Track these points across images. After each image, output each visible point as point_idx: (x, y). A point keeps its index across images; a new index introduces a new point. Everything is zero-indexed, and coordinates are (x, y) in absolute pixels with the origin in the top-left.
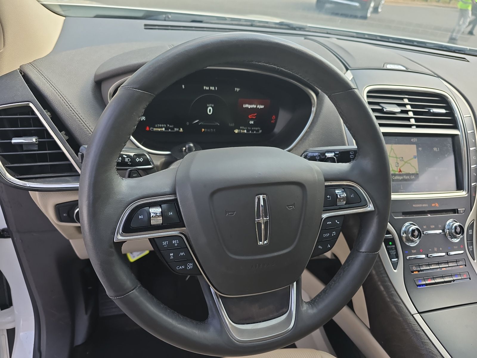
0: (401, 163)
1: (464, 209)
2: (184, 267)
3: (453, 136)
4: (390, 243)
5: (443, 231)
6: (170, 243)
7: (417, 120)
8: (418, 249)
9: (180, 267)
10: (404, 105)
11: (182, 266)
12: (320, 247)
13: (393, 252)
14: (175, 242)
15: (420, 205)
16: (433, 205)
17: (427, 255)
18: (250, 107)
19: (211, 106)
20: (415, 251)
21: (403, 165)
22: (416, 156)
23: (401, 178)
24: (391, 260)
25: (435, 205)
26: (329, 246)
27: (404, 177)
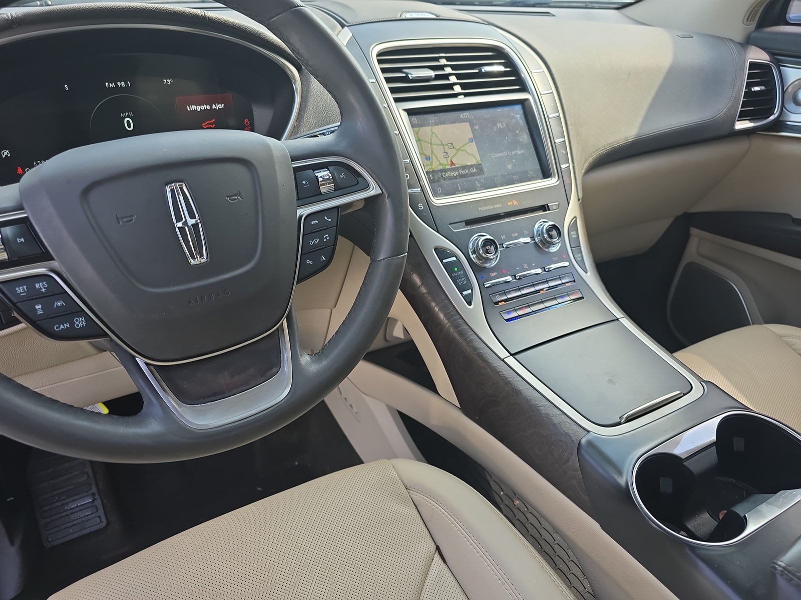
0: (451, 153)
1: (558, 203)
2: (69, 326)
3: (522, 102)
4: (456, 269)
5: (533, 238)
6: (31, 288)
7: (463, 86)
8: (500, 270)
9: (62, 327)
10: (442, 67)
11: (65, 325)
12: (308, 262)
13: (463, 281)
14: (40, 286)
15: (491, 207)
16: (510, 204)
17: (515, 276)
18: (199, 108)
19: (128, 117)
20: (495, 274)
21: (456, 154)
22: (471, 139)
23: (456, 174)
24: (461, 294)
25: (513, 204)
26: (324, 259)
27: (460, 171)
